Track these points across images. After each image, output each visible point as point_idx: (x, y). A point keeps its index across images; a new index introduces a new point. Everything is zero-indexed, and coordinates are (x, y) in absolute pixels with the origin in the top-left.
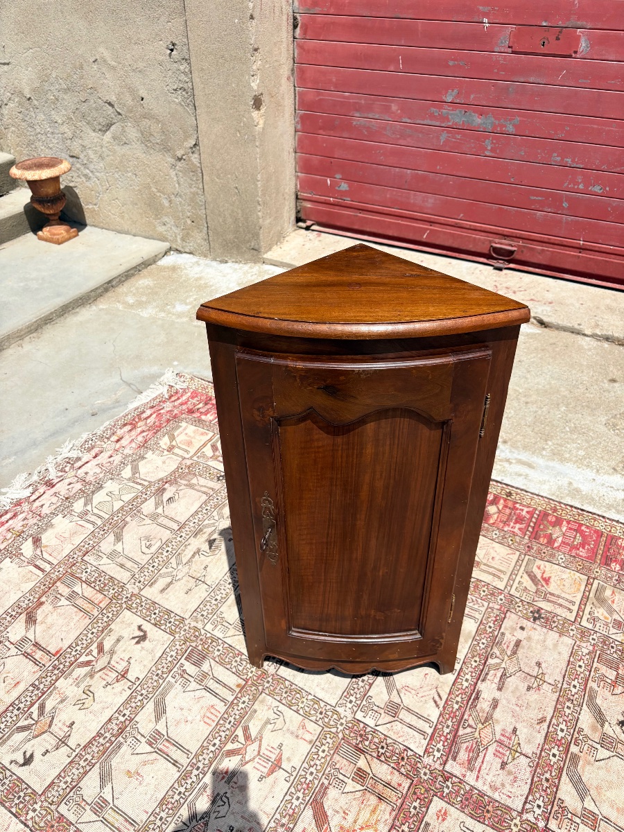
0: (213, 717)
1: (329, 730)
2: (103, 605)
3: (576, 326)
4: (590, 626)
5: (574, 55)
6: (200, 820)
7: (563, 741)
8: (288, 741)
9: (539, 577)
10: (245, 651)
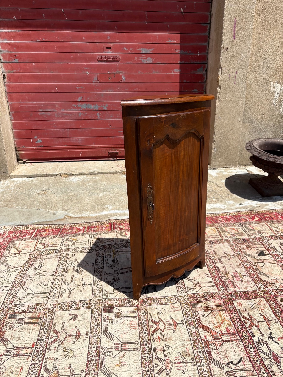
0: (135, 325)
1: (183, 303)
2: (41, 316)
4: (227, 238)
5: (121, 82)
6: (165, 359)
7: (250, 267)
8: (172, 314)
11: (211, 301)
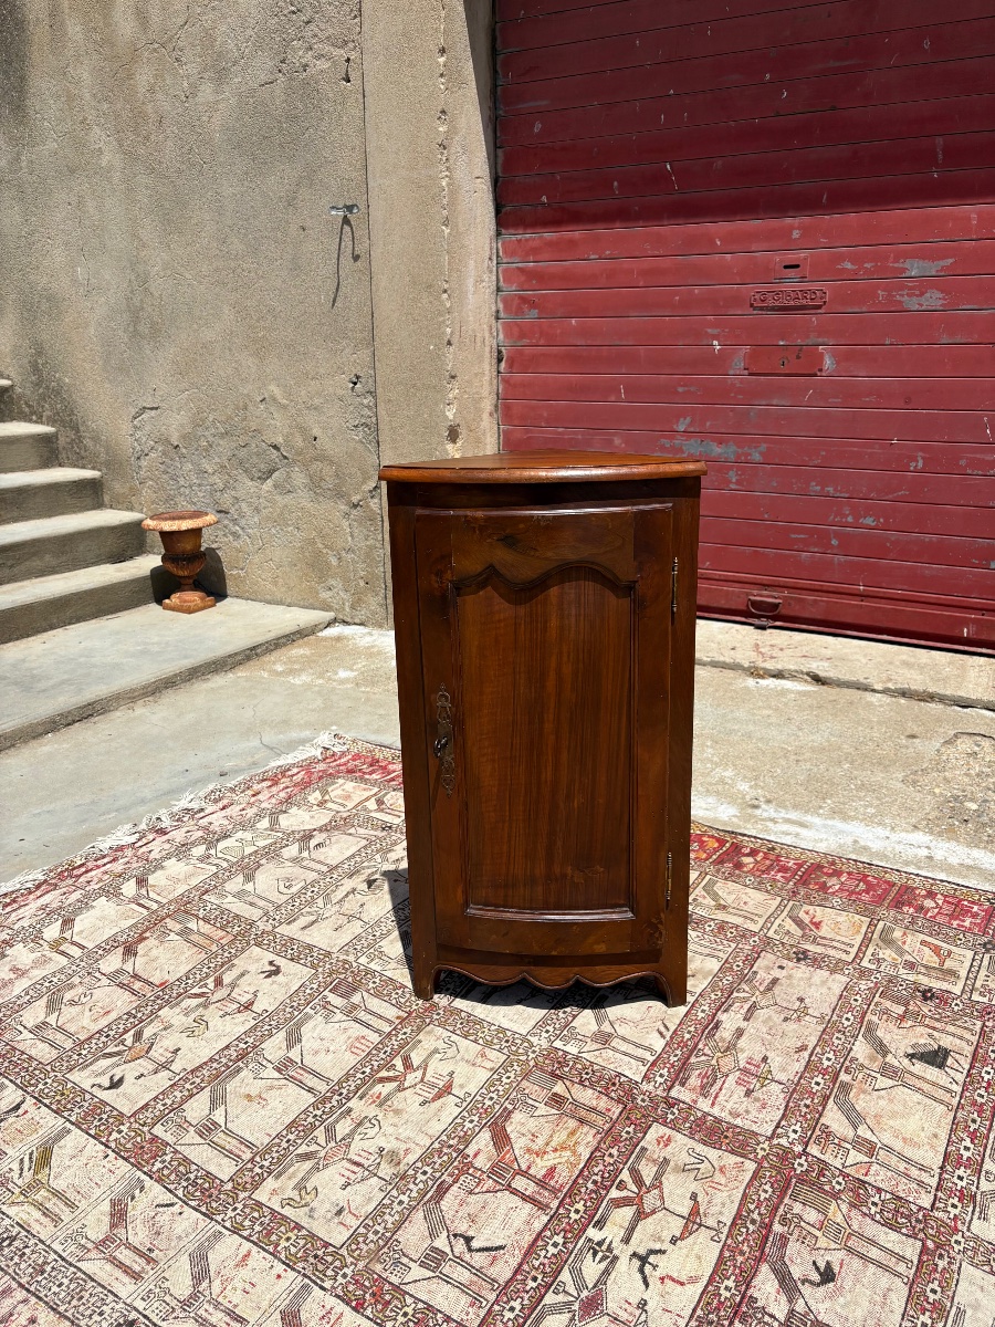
0: (363, 1047)
1: (516, 1057)
2: (224, 942)
3: (862, 680)
4: (874, 967)
5: (819, 374)
6: (340, 1141)
7: (830, 1070)
8: (463, 1068)
9: (807, 920)
10: (410, 985)
11: (591, 1091)
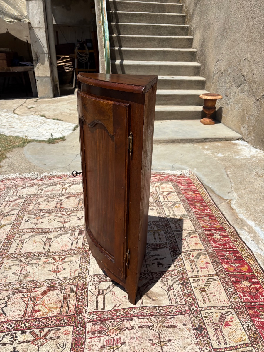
0: (64, 248)
8: (68, 270)
11: (75, 302)
